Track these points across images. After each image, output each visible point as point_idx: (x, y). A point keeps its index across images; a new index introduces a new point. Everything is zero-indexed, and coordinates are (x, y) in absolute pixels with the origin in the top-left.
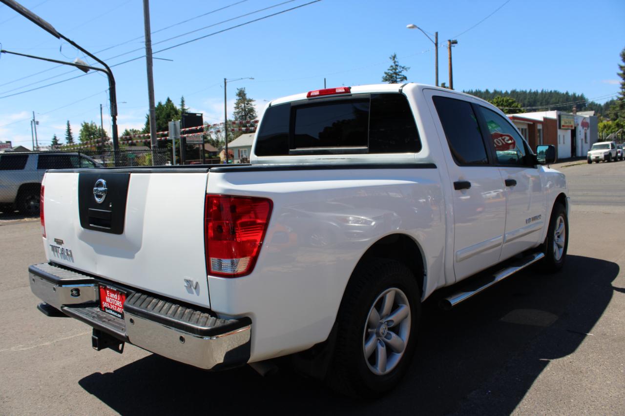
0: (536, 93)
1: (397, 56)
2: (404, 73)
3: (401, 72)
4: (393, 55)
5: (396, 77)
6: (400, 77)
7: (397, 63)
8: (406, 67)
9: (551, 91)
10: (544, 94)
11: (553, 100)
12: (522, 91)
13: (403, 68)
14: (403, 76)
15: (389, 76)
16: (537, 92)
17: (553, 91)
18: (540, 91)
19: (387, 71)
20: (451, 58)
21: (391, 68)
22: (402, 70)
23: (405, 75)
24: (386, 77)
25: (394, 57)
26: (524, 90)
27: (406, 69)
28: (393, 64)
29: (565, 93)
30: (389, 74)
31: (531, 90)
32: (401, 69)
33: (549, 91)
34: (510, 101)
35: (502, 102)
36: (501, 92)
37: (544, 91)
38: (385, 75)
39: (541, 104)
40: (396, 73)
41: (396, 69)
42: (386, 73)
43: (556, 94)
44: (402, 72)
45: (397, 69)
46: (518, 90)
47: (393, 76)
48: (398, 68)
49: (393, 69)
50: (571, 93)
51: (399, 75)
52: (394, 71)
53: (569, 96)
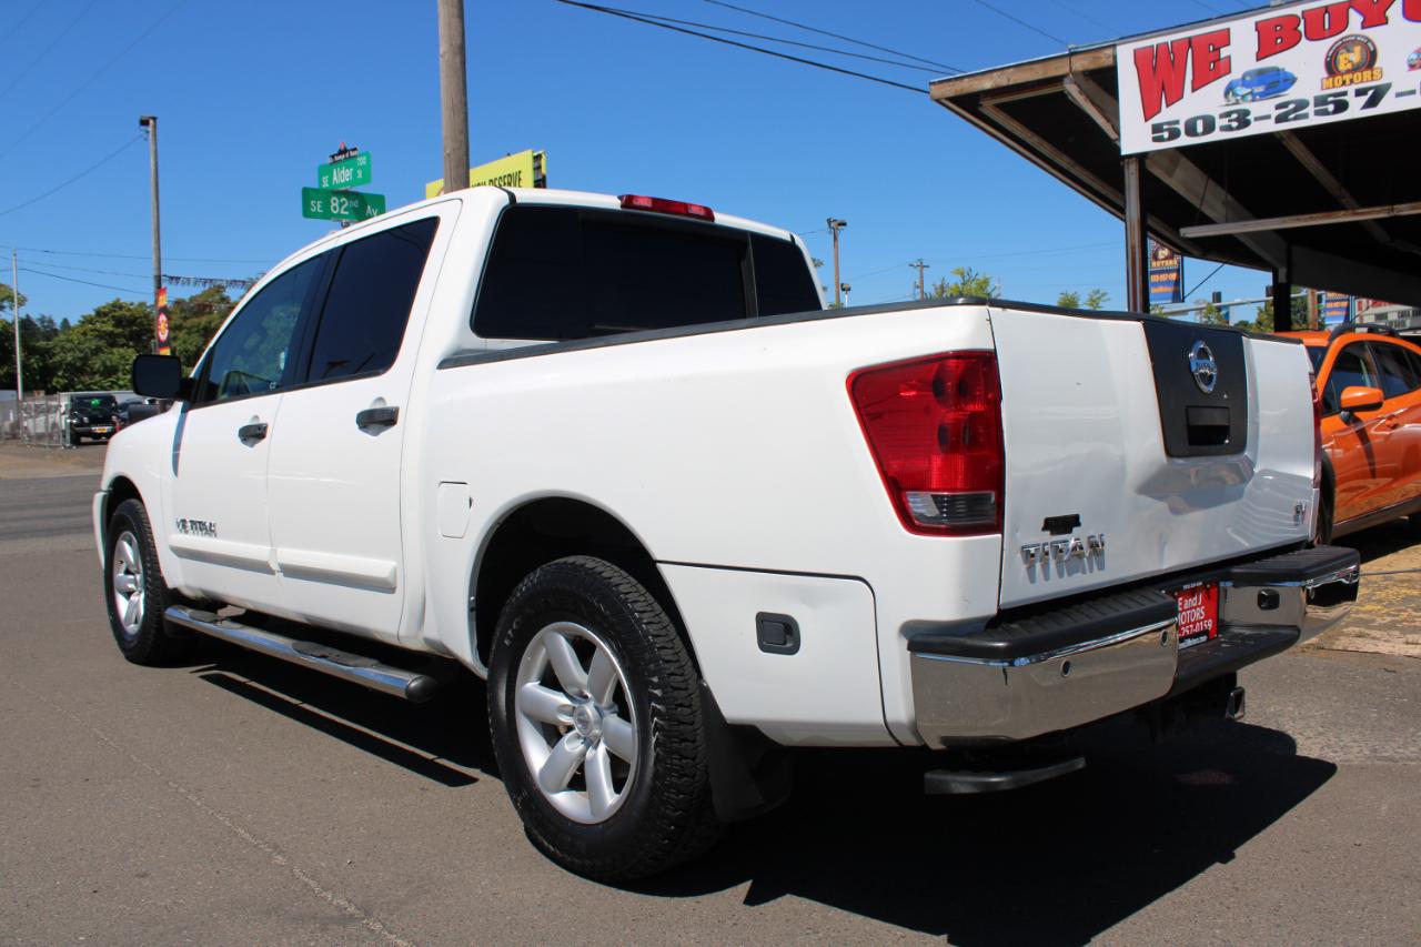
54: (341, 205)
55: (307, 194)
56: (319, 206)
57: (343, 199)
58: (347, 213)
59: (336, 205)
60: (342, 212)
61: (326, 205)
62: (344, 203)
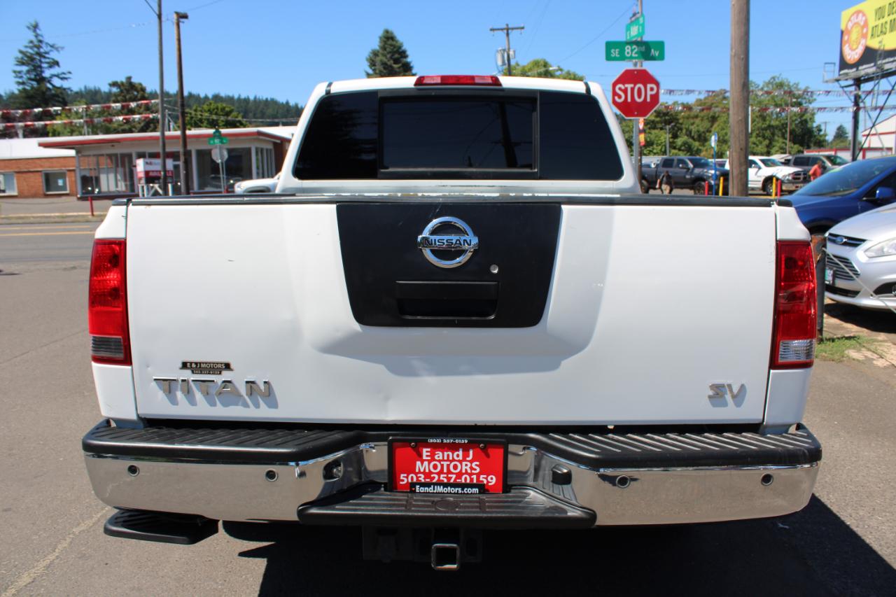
0: (247, 101)
1: (41, 25)
2: (54, 55)
3: (46, 53)
4: (34, 23)
5: (40, 61)
6: (47, 60)
7: (40, 38)
8: (56, 46)
9: (267, 99)
10: (257, 102)
11: (269, 111)
12: (229, 96)
13: (52, 46)
14: (53, 59)
15: (28, 57)
16: (248, 99)
17: (269, 99)
18: (252, 98)
19: (24, 49)
20: (179, 40)
21: (31, 45)
22: (51, 51)
23: (56, 59)
24: (22, 58)
25: (35, 27)
26: (231, 95)
27: (57, 49)
28: (34, 39)
29: (284, 102)
30: (28, 54)
31: (240, 95)
32: (49, 48)
33: (264, 99)
34: (227, 109)
35: (216, 110)
36: (199, 95)
37: (258, 97)
38: (20, 56)
39: (255, 117)
40: (39, 54)
41: (39, 47)
42: (21, 52)
43: (273, 103)
44: (51, 53)
45: (41, 47)
46: (223, 94)
47: (34, 59)
48: (43, 45)
49: (35, 46)
50: (292, 103)
51: (45, 57)
52: (36, 49)
53: (290, 106)
54: (632, 51)
55: (610, 46)
56: (617, 53)
57: (634, 47)
58: (636, 55)
59: (629, 51)
60: (633, 55)
61: (622, 52)
62: (635, 49)
